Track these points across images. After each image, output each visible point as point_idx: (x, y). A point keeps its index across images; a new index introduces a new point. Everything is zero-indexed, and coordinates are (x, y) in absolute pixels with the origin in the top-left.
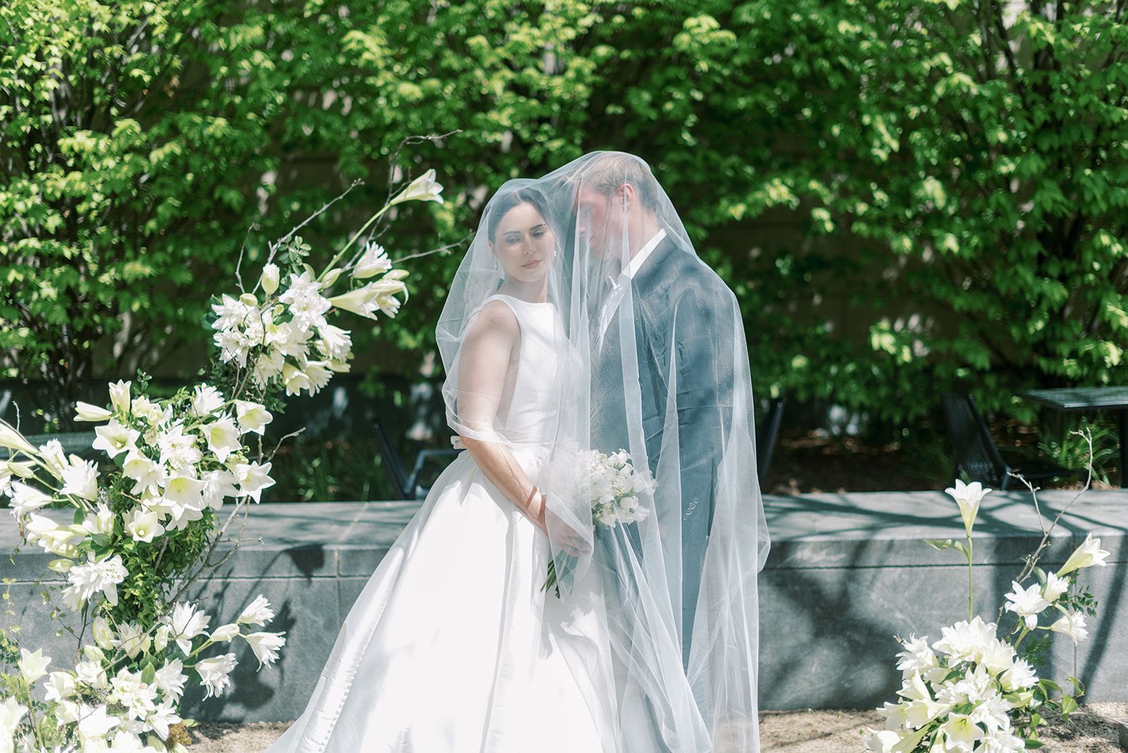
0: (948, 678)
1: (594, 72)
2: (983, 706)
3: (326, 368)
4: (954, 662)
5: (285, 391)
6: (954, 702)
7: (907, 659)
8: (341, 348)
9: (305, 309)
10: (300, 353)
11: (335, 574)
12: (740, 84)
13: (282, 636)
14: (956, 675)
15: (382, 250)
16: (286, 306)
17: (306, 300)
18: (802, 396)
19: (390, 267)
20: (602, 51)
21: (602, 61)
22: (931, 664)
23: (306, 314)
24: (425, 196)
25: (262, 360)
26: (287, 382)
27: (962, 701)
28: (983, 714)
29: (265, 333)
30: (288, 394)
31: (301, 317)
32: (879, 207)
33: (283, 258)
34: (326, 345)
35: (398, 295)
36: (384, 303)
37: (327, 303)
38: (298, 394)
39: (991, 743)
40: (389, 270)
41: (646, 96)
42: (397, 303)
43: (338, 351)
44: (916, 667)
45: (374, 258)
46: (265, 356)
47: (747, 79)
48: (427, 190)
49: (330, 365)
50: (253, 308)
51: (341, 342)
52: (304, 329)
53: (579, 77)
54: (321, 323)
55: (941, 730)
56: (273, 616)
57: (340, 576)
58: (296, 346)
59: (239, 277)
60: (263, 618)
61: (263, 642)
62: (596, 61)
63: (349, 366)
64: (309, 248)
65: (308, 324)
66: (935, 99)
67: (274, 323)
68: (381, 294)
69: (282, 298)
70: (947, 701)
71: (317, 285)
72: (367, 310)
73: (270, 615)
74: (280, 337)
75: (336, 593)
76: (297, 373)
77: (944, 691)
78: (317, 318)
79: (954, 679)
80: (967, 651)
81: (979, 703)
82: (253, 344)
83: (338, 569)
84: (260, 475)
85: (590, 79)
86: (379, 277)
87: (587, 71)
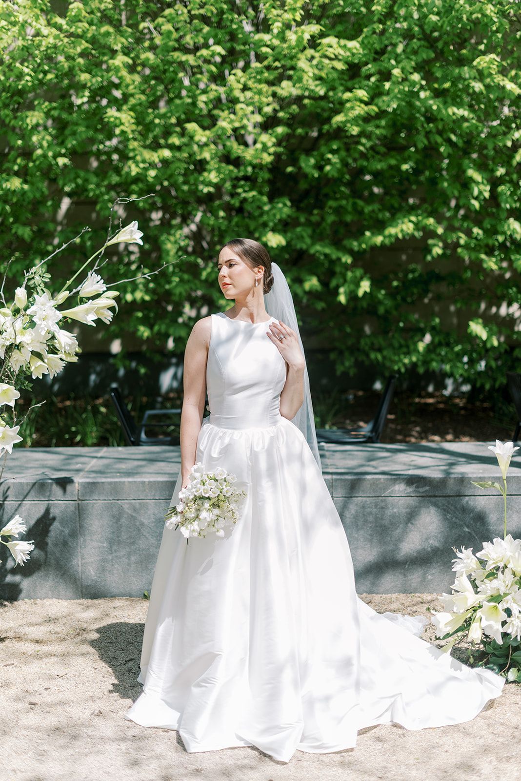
0: (487, 577)
1: (274, 145)
2: (509, 597)
3: (61, 359)
4: (490, 566)
5: (31, 376)
6: (489, 593)
7: (459, 564)
8: (70, 346)
9: (44, 319)
10: (43, 349)
11: (76, 499)
12: (378, 153)
13: (33, 543)
14: (492, 575)
15: (99, 277)
16: (32, 316)
17: (44, 313)
18: (421, 370)
19: (105, 289)
20: (280, 130)
21: (280, 137)
22: (475, 567)
23: (44, 322)
24: (131, 240)
25: (15, 354)
26: (32, 369)
27: (495, 593)
28: (509, 602)
29: (16, 336)
30: (34, 377)
31: (41, 325)
32: (476, 238)
33: (31, 283)
34: (59, 343)
35: (112, 309)
36: (102, 314)
37: (60, 315)
38: (41, 378)
39: (514, 623)
40: (104, 292)
41: (312, 161)
42: (111, 314)
43: (68, 348)
44: (464, 570)
45: (93, 284)
46: (18, 351)
47: (382, 150)
48: (131, 236)
49: (64, 357)
50: (10, 318)
51: (70, 342)
52: (43, 333)
53: (265, 148)
54: (55, 329)
55: (479, 613)
56: (26, 529)
57: (80, 500)
58: (38, 344)
59: (3, 295)
60: (18, 531)
61: (17, 548)
62: (276, 137)
63: (77, 358)
64: (50, 276)
65: (46, 329)
66: (514, 163)
67: (24, 328)
68: (99, 309)
69: (29, 312)
70: (485, 593)
71: (53, 303)
72: (89, 320)
73: (23, 529)
74: (27, 338)
75: (77, 512)
76: (40, 363)
77: (483, 586)
78: (53, 325)
79: (491, 578)
80: (500, 559)
81: (506, 595)
82: (8, 343)
83: (78, 496)
84: (12, 434)
85: (272, 150)
86: (98, 296)
87: (270, 144)
